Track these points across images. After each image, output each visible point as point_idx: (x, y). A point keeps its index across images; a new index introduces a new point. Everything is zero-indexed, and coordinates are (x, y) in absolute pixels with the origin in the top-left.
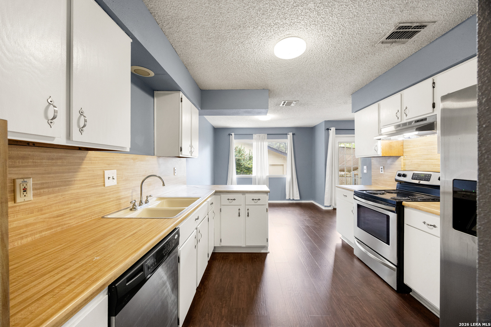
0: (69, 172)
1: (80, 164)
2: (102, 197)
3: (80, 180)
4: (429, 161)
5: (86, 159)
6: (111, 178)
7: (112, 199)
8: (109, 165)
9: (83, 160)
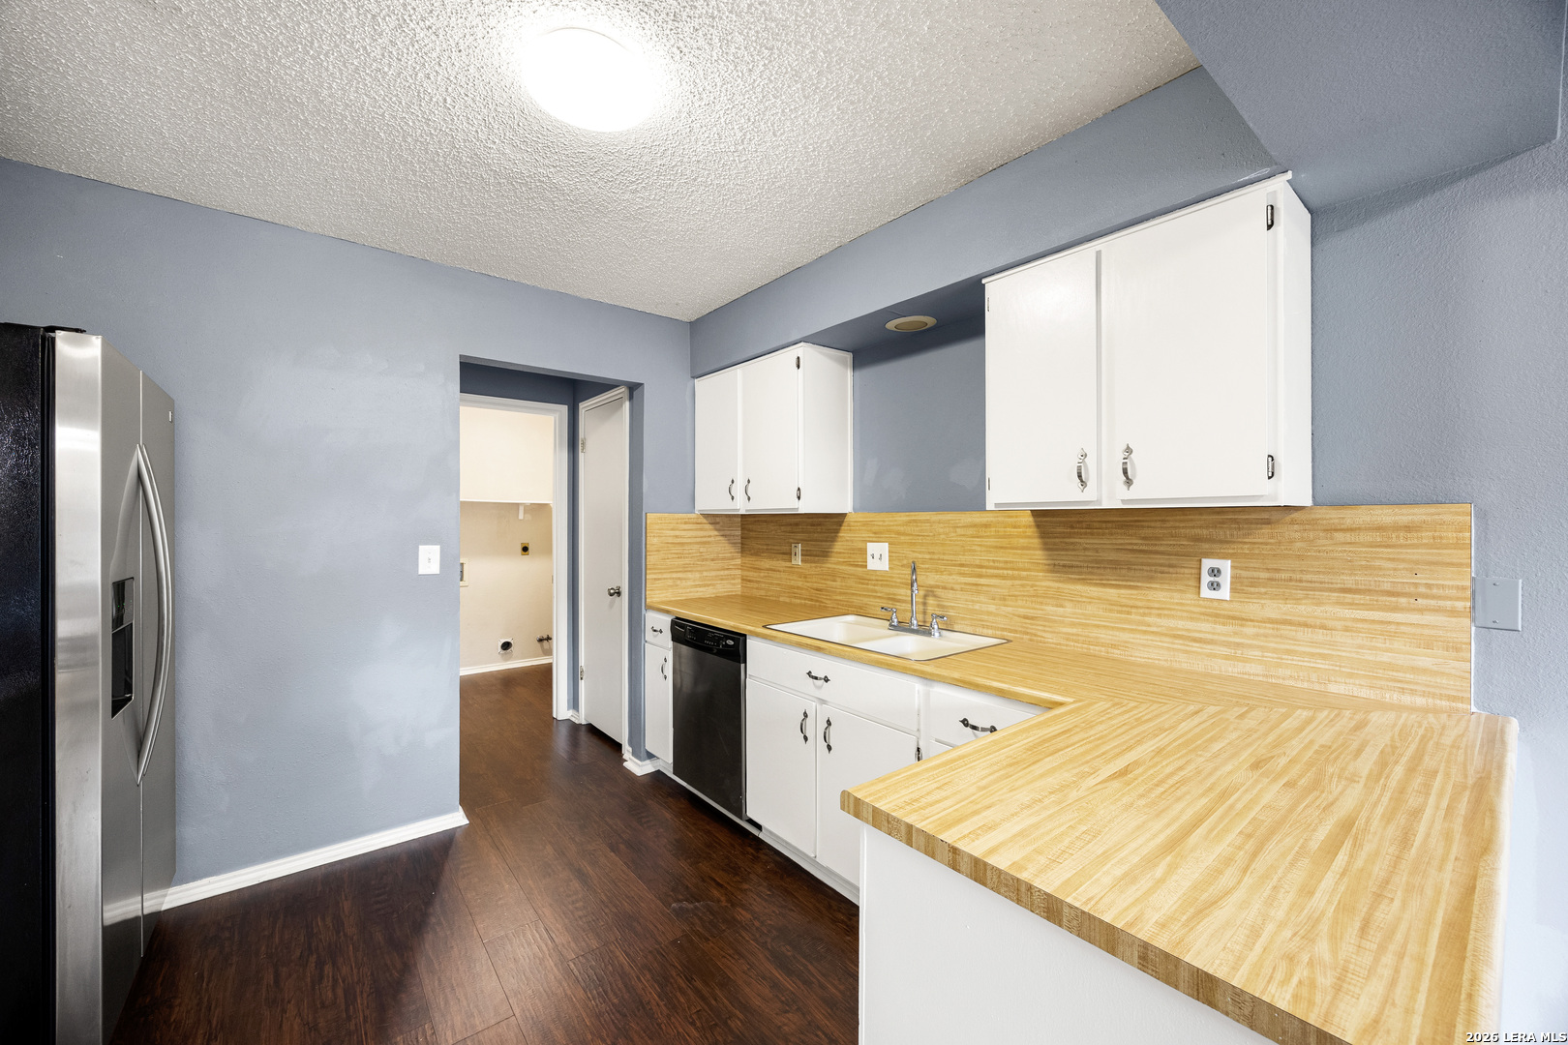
0: (826, 541)
1: (837, 531)
2: (863, 584)
3: (837, 553)
5: (845, 524)
6: (877, 556)
7: (879, 595)
8: (875, 533)
9: (841, 526)
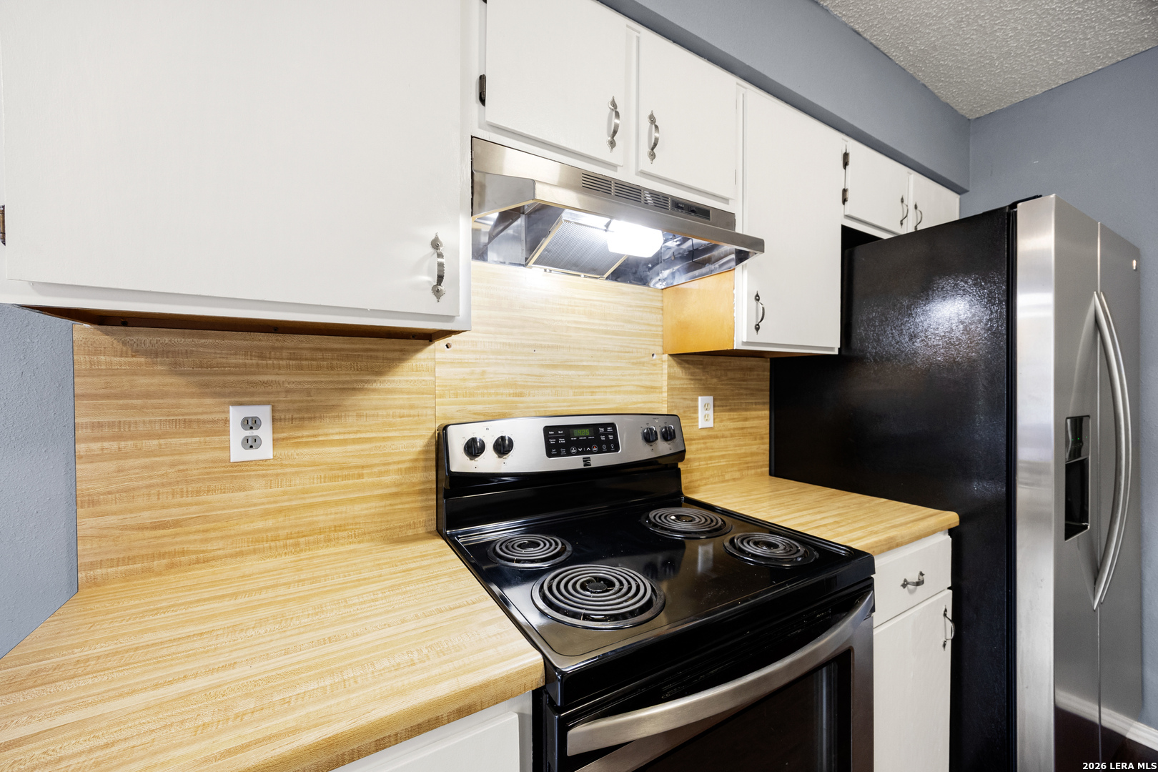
4: (560, 372)
